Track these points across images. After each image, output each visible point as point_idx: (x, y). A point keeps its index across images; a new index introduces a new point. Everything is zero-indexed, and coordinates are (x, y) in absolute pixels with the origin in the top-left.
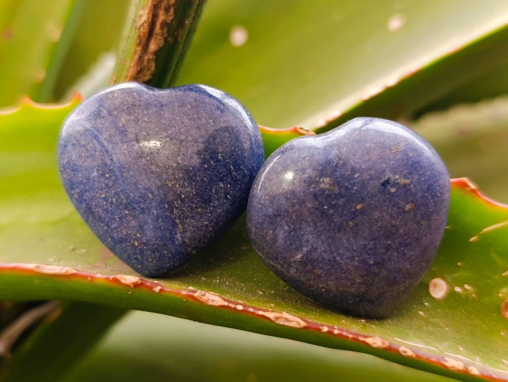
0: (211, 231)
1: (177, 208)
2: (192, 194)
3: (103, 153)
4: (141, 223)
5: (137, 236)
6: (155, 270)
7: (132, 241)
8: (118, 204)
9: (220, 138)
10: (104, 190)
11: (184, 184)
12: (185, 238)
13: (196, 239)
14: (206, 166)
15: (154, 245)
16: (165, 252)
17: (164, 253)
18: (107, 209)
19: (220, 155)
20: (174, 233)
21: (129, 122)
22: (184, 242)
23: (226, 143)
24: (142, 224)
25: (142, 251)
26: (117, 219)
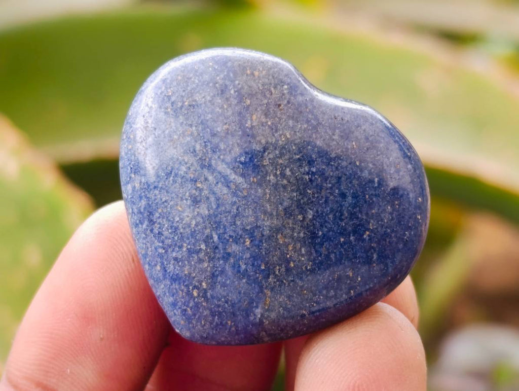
0: (304, 324)
1: (276, 276)
2: (306, 267)
3: (207, 150)
4: (216, 271)
5: (201, 284)
6: (202, 337)
7: (191, 287)
8: (195, 231)
9: (379, 209)
10: (185, 201)
11: (300, 249)
12: (266, 319)
13: (279, 326)
14: (342, 240)
15: (219, 306)
16: (229, 322)
17: (227, 323)
18: (176, 228)
19: (368, 233)
20: (255, 305)
21: (263, 125)
22: (261, 322)
23: (382, 220)
24: (217, 273)
25: (197, 305)
26: (185, 249)
